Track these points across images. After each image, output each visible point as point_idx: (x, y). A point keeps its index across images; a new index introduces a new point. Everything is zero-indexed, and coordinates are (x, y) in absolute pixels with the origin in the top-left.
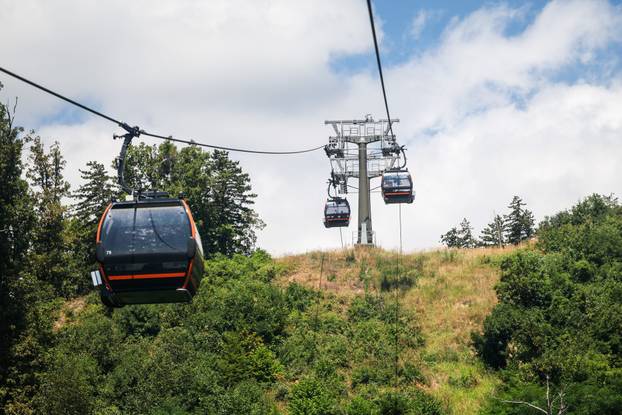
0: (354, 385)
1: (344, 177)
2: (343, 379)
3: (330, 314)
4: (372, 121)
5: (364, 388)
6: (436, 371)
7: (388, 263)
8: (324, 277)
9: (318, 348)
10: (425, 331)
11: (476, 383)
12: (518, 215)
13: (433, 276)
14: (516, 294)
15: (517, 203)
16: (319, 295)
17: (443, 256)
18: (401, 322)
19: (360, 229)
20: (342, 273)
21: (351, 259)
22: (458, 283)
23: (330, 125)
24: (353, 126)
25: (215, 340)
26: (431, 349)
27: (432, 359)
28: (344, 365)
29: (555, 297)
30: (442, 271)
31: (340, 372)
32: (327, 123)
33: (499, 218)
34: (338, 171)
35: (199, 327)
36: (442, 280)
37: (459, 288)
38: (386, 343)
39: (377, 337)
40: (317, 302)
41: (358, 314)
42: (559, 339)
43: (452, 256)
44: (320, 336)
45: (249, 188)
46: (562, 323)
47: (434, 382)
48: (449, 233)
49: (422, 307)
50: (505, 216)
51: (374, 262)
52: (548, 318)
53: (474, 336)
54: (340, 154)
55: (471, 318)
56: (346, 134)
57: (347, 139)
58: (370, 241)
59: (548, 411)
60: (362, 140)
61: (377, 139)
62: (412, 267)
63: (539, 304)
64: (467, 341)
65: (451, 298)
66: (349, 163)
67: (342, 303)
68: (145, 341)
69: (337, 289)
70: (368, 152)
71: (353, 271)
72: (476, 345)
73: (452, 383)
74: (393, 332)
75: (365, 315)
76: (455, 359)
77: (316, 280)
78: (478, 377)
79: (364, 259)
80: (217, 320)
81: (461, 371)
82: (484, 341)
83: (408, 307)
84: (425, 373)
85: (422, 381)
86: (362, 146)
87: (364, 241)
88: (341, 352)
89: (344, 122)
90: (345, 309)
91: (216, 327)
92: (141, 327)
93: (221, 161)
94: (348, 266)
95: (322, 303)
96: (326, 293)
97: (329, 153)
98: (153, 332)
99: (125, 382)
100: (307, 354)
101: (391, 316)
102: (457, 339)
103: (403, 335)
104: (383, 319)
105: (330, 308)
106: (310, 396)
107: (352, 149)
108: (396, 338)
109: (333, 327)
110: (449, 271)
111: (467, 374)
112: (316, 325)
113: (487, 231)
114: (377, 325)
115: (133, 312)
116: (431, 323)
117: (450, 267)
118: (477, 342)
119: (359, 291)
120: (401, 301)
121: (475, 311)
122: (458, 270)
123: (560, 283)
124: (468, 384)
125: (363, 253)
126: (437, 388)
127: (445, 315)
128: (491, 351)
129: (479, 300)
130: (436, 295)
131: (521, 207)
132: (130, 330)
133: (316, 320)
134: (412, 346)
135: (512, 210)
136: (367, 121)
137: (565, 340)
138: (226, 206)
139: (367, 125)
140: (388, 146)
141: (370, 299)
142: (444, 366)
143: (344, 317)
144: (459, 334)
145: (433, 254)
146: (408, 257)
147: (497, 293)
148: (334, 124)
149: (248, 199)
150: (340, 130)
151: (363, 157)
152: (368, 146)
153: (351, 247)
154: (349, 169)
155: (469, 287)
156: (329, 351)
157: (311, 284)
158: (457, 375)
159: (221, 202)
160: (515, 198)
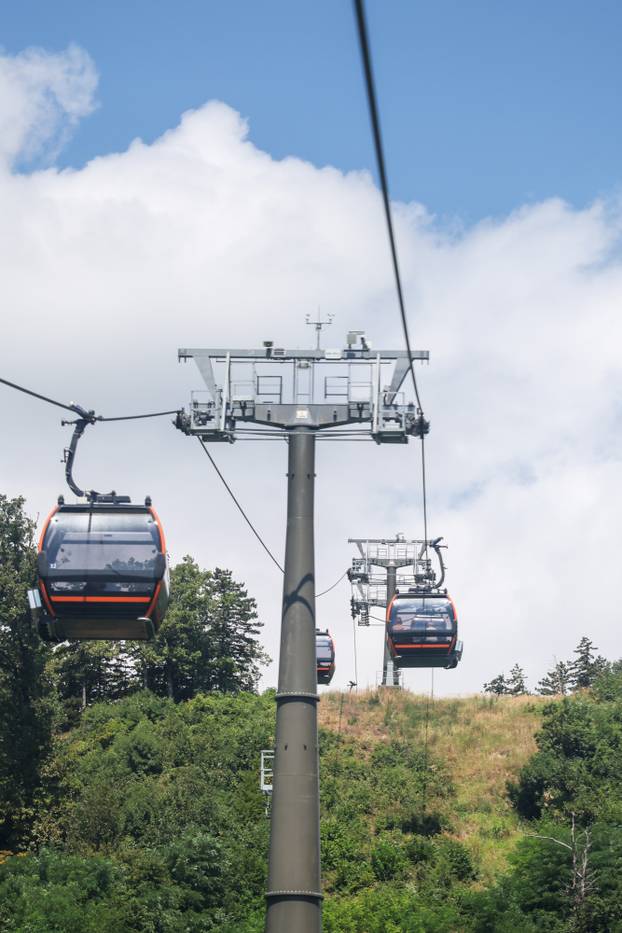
0: (378, 832)
1: (366, 606)
2: (366, 825)
3: (352, 759)
4: (403, 541)
5: (388, 834)
6: (467, 822)
7: (416, 707)
8: (344, 720)
9: (339, 793)
10: (456, 781)
11: (508, 834)
12: (586, 663)
13: (468, 724)
14: (557, 742)
15: (585, 646)
16: (339, 739)
17: (481, 702)
18: (430, 771)
19: (385, 668)
20: (365, 716)
21: (374, 702)
22: (496, 732)
23: (354, 544)
24: (380, 546)
25: (229, 779)
26: (462, 800)
27: (463, 809)
28: (367, 811)
29: (598, 747)
30: (479, 718)
31: (363, 818)
32: (350, 541)
33: (562, 666)
34: (359, 598)
35: (211, 765)
36: (478, 728)
37: (497, 737)
38: (413, 791)
39: (403, 784)
40: (337, 747)
41: (382, 760)
42: (599, 790)
43: (491, 703)
44: (340, 782)
45: (255, 615)
46: (605, 775)
47: (463, 832)
48: (494, 682)
49: (455, 755)
50: (569, 663)
51: (401, 706)
52: (589, 768)
53: (509, 786)
54: (364, 579)
55: (508, 769)
56: (373, 555)
57: (374, 562)
58: (396, 683)
59: (573, 846)
60: (392, 563)
61: (409, 562)
62: (444, 713)
63: (582, 755)
64: (501, 792)
65: (487, 747)
66: (373, 589)
67: (365, 748)
68: (149, 779)
69: (360, 734)
70: (397, 579)
71: (377, 714)
72: (511, 796)
73: (484, 834)
74: (421, 780)
75: (389, 761)
76: (488, 810)
77: (335, 723)
78: (510, 828)
79: (390, 703)
80: (230, 758)
81: (492, 822)
82: (520, 791)
83: (438, 754)
84: (454, 823)
85: (451, 830)
86: (391, 570)
87: (390, 682)
88: (363, 797)
89: (371, 541)
90: (367, 755)
91: (230, 765)
92: (145, 764)
93: (223, 582)
94: (371, 709)
95: (343, 747)
96: (347, 737)
97: (351, 576)
98: (156, 770)
99: (137, 816)
100: (328, 798)
101: (420, 764)
102: (491, 790)
103: (432, 784)
104: (410, 766)
105: (351, 753)
106: (331, 839)
107: (379, 573)
108: (425, 787)
109: (355, 774)
110: (487, 719)
111: (499, 825)
112: (336, 770)
113: (545, 682)
114: (403, 772)
115: (136, 748)
116: (462, 773)
117: (488, 714)
118: (512, 793)
119: (384, 737)
120: (431, 748)
121: (512, 762)
122: (497, 718)
123: (606, 733)
124: (499, 835)
125: (388, 696)
126: (467, 838)
127: (479, 764)
128: (526, 801)
129: (518, 751)
130: (470, 743)
131: (591, 652)
132: (133, 766)
133: (336, 765)
134: (442, 795)
135: (579, 655)
136: (398, 541)
137: (604, 791)
138: (228, 636)
139: (398, 546)
140: (422, 572)
141: (396, 746)
142: (476, 817)
143: (367, 762)
144: (494, 785)
145: (470, 699)
146: (441, 703)
147: (538, 741)
148: (359, 543)
149: (254, 628)
150: (365, 551)
151: (391, 584)
152: (398, 570)
153: (374, 689)
154: (373, 596)
155: (508, 735)
156: (351, 797)
157: (329, 727)
158: (489, 826)
159: (222, 630)
160: (584, 640)
